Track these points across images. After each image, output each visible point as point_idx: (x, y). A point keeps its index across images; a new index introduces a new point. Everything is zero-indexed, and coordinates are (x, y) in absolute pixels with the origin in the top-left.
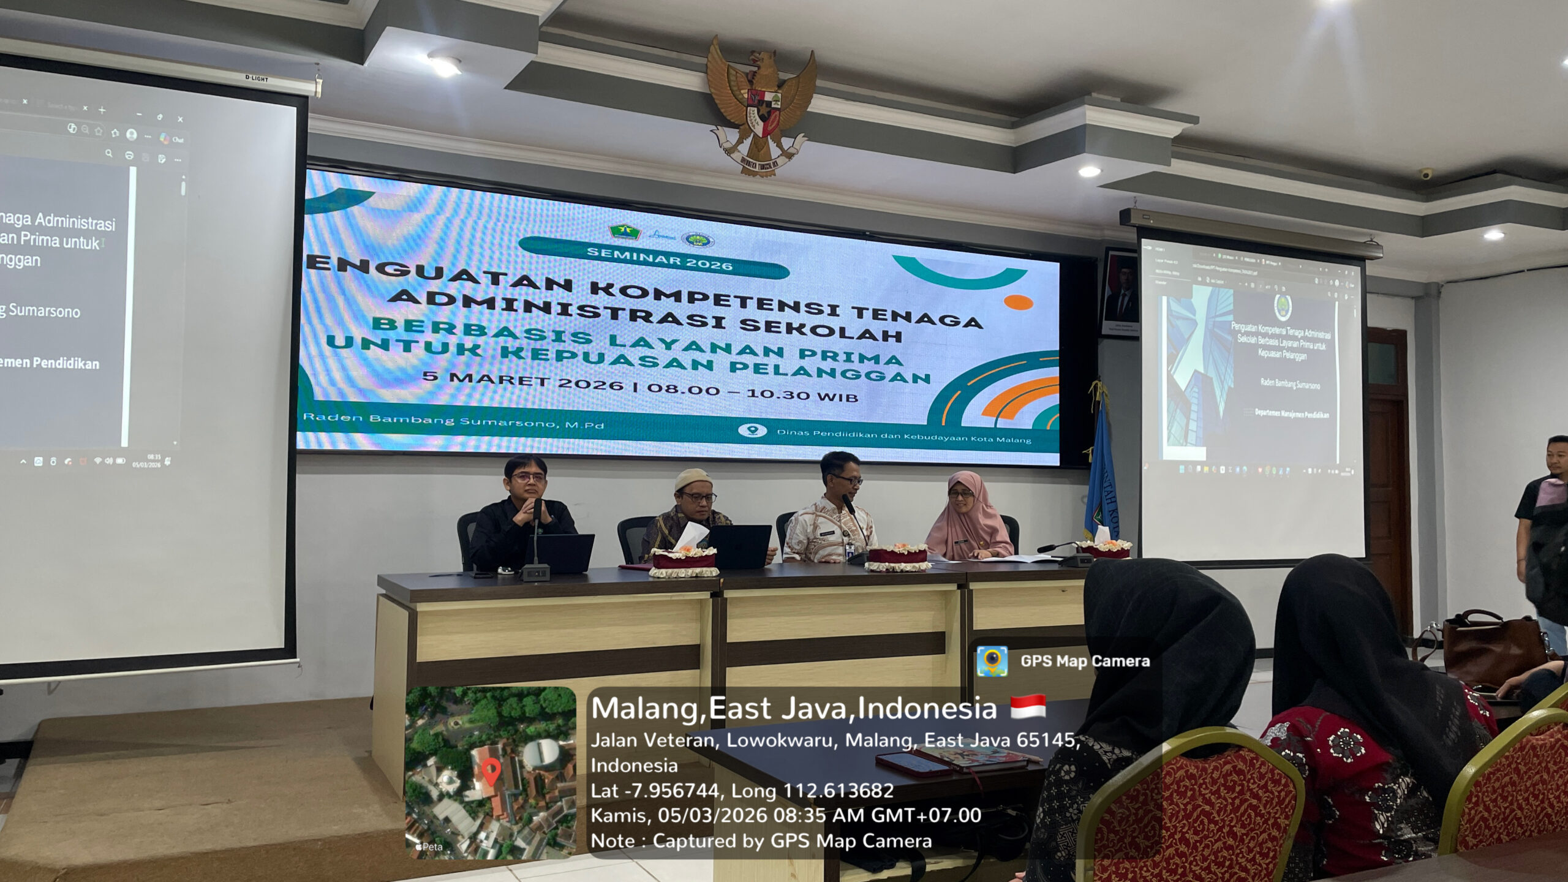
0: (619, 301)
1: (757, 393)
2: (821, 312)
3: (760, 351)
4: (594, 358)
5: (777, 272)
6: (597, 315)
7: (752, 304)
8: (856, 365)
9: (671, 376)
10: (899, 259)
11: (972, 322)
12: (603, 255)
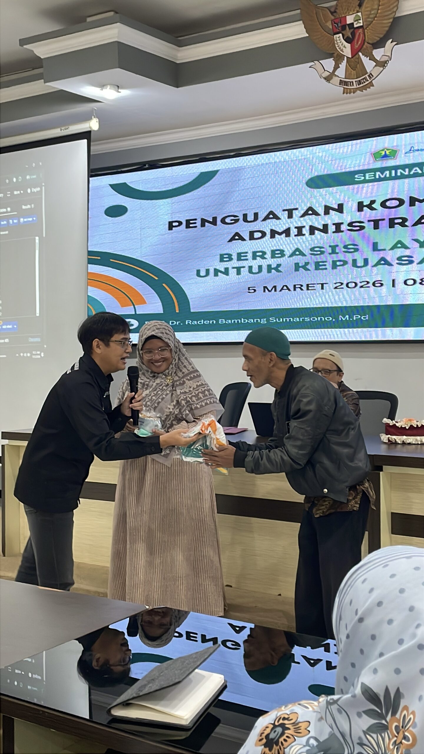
0: (380, 213)
6: (362, 228)
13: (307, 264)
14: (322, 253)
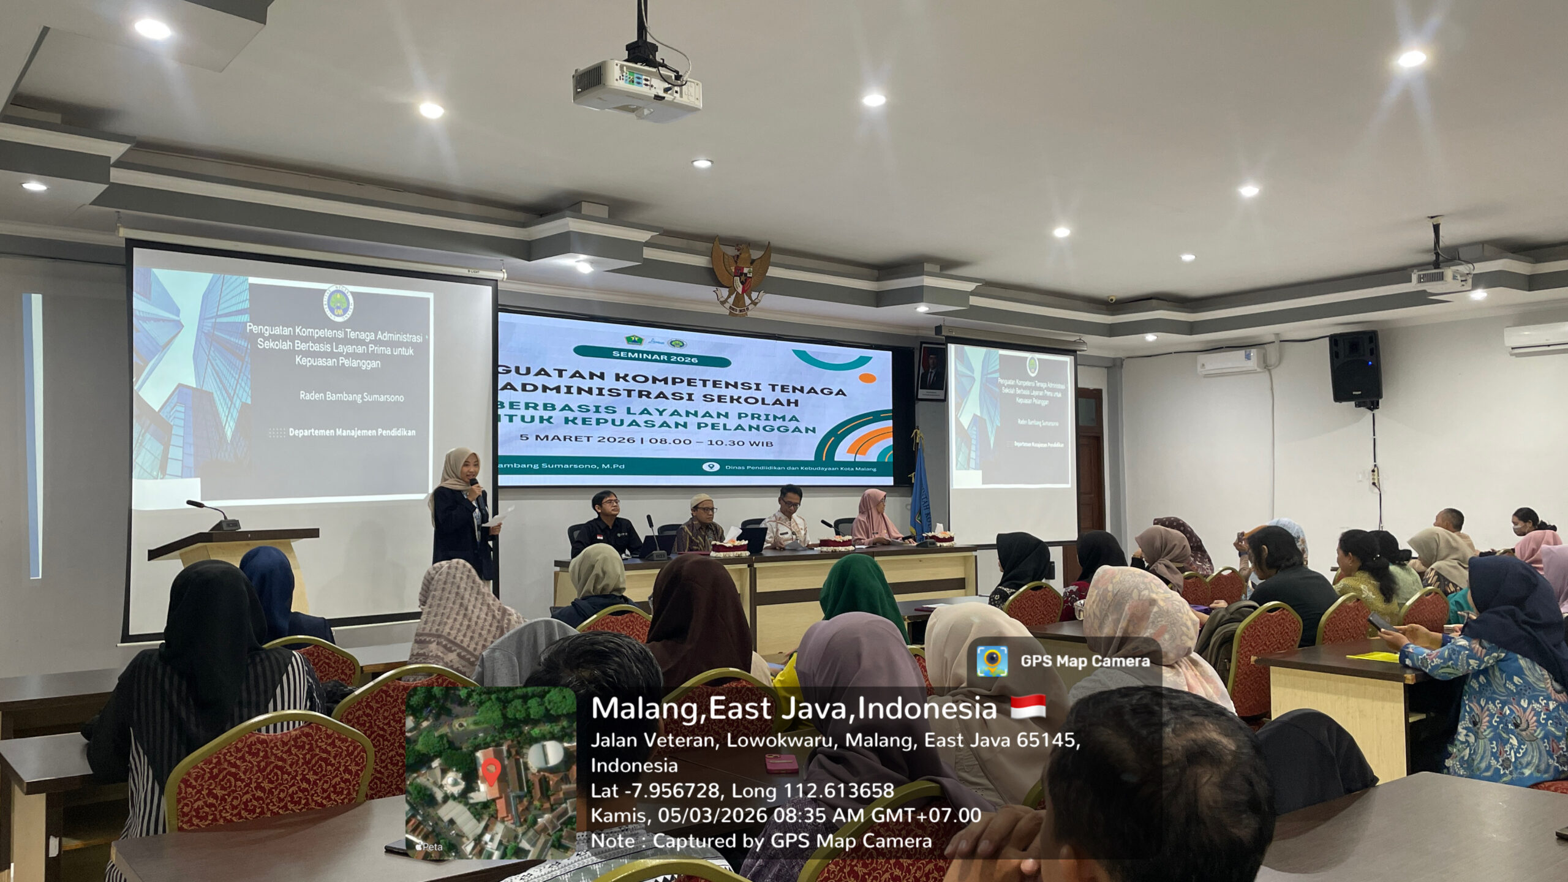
0: (632, 385)
1: (714, 443)
2: (750, 388)
3: (715, 415)
4: (618, 423)
5: (724, 363)
6: (619, 395)
7: (710, 384)
8: (771, 422)
9: (664, 433)
10: (796, 352)
11: (840, 392)
12: (622, 355)
13: (575, 418)
14: (588, 411)
